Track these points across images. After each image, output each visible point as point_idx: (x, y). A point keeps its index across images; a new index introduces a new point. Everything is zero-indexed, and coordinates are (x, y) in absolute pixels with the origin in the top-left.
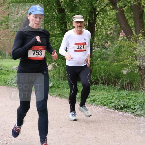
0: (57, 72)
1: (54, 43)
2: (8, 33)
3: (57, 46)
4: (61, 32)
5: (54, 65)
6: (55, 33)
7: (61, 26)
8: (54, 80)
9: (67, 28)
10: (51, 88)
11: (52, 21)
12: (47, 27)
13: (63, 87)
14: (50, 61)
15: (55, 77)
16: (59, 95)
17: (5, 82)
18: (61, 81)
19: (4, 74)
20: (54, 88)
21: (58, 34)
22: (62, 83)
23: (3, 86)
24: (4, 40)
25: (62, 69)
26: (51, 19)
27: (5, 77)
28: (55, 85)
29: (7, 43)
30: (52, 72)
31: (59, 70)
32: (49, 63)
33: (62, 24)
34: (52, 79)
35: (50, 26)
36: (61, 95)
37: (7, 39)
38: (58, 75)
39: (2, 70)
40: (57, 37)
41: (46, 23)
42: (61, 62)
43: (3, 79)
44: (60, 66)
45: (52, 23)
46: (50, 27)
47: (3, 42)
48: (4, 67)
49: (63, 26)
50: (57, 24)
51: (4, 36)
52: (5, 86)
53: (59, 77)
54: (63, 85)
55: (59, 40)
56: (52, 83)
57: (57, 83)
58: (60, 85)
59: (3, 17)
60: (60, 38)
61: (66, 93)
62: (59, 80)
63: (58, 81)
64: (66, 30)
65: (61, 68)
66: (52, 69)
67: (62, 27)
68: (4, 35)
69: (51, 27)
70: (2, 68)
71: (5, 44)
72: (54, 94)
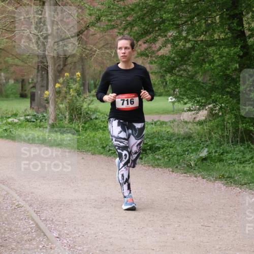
0: (217, 126)
1: (214, 61)
2: (111, 38)
3: (219, 68)
4: (229, 35)
5: (212, 109)
6: (216, 36)
7: (230, 22)
8: (212, 143)
9: (243, 27)
10: (205, 162)
11: (210, 11)
12: (197, 24)
13: (231, 159)
14: (203, 101)
15: (214, 135)
16: (222, 178)
17: (103, 148)
18: (226, 147)
19: (100, 128)
20: (211, 161)
21: (223, 39)
22: (228, 149)
23: (100, 156)
24: (103, 54)
25: (229, 119)
26: (208, 7)
27: (104, 136)
28: (214, 154)
29: (108, 61)
30: (206, 126)
31: (224, 120)
32: (201, 106)
33: (232, 17)
34: (207, 141)
35: (205, 22)
36: (228, 177)
37: (108, 53)
38: (220, 133)
39: (97, 121)
40: (221, 46)
41: (196, 16)
42: (227, 103)
43: (98, 141)
44: (225, 112)
45: (210, 15)
46: (204, 25)
47: (100, 58)
48: (101, 114)
49: (236, 21)
50: (219, 18)
51: (103, 46)
52: (102, 156)
53: (223, 137)
54: (230, 155)
55: (225, 54)
56: (206, 150)
57: (218, 149)
58: (225, 154)
59: (102, 4)
60: (227, 50)
61: (239, 172)
62: (223, 144)
63: (221, 146)
64: (240, 30)
65: (227, 116)
66: (206, 119)
67: (232, 25)
68: (102, 43)
69: (208, 25)
70: (97, 117)
71: (103, 63)
72: (209, 175)
